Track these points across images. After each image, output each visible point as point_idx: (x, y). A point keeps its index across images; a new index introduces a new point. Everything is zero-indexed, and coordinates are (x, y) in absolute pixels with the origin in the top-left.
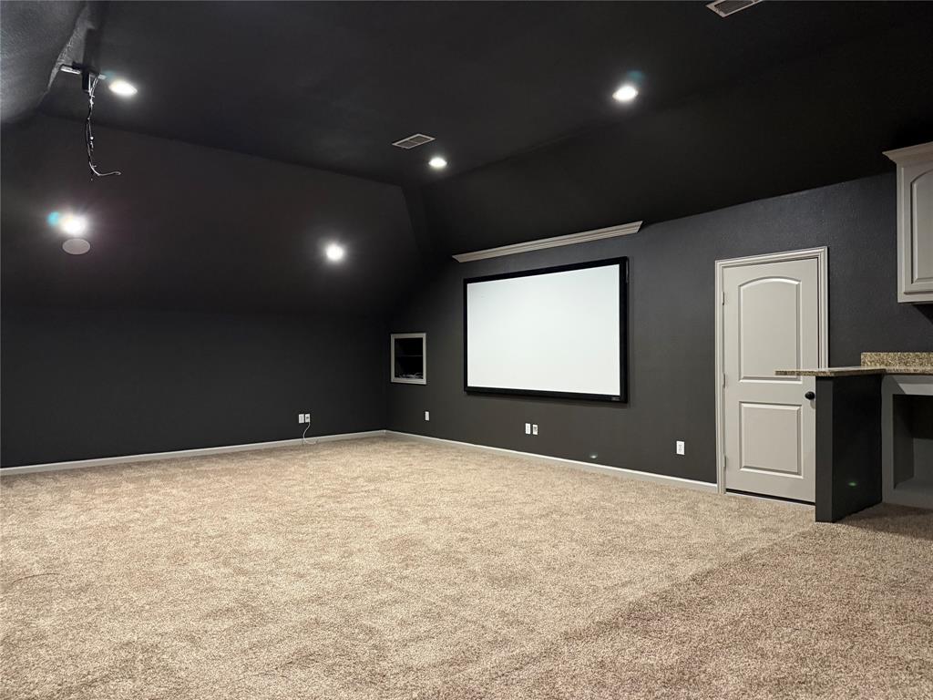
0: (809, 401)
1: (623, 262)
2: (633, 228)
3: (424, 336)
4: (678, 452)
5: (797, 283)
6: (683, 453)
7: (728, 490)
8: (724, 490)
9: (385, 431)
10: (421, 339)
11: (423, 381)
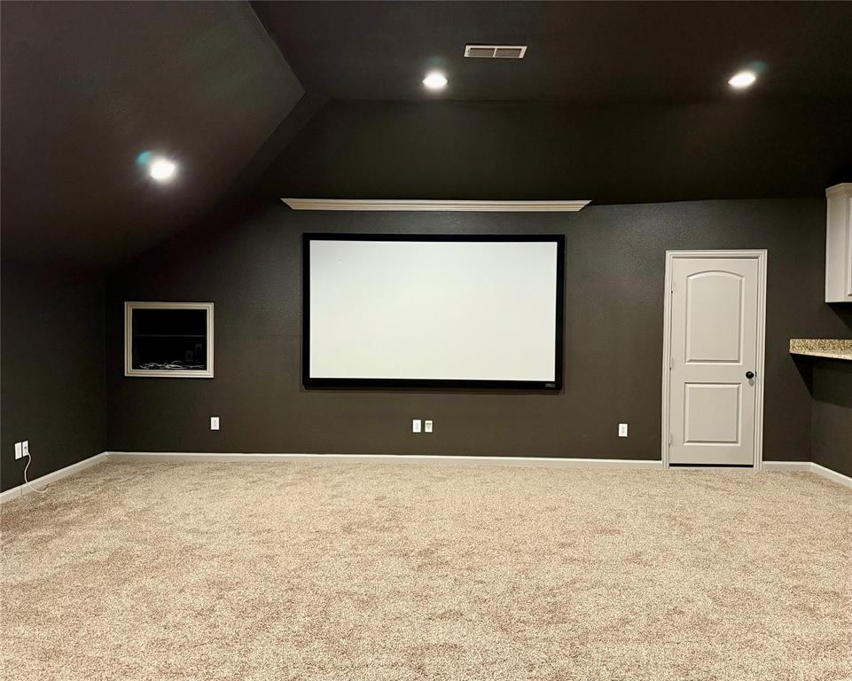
0: (748, 380)
1: (561, 240)
2: (576, 206)
3: (209, 308)
4: (620, 435)
5: (740, 278)
6: (626, 435)
7: (671, 465)
8: (668, 465)
9: (106, 453)
10: (204, 312)
11: (209, 373)
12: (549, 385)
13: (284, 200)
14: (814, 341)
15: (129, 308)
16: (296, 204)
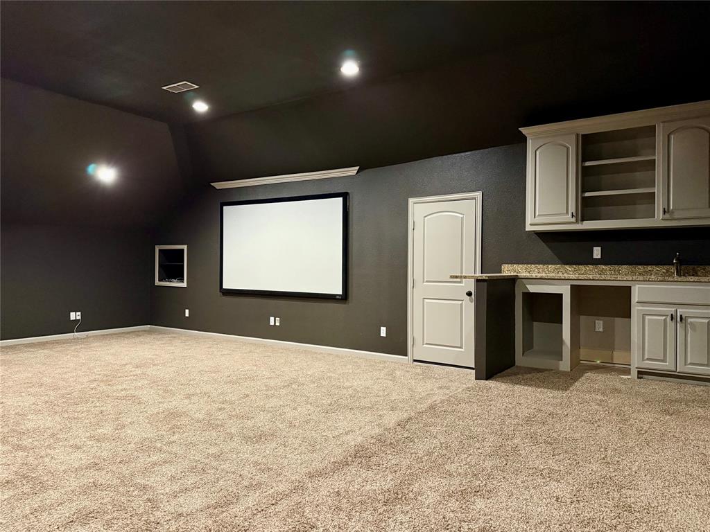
0: (469, 298)
1: (345, 196)
2: (352, 171)
3: (185, 247)
4: (382, 335)
5: (462, 216)
6: (385, 336)
7: (415, 361)
8: (412, 361)
9: (149, 326)
10: (183, 250)
11: (184, 285)
12: (338, 297)
13: (212, 184)
14: (521, 266)
15: (157, 249)
16: (219, 185)
